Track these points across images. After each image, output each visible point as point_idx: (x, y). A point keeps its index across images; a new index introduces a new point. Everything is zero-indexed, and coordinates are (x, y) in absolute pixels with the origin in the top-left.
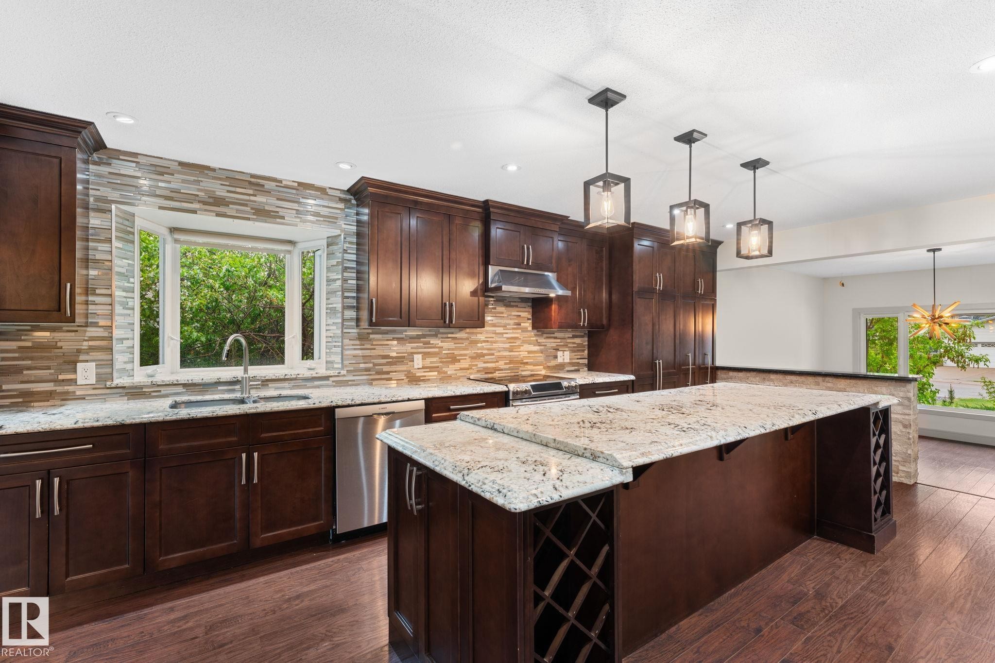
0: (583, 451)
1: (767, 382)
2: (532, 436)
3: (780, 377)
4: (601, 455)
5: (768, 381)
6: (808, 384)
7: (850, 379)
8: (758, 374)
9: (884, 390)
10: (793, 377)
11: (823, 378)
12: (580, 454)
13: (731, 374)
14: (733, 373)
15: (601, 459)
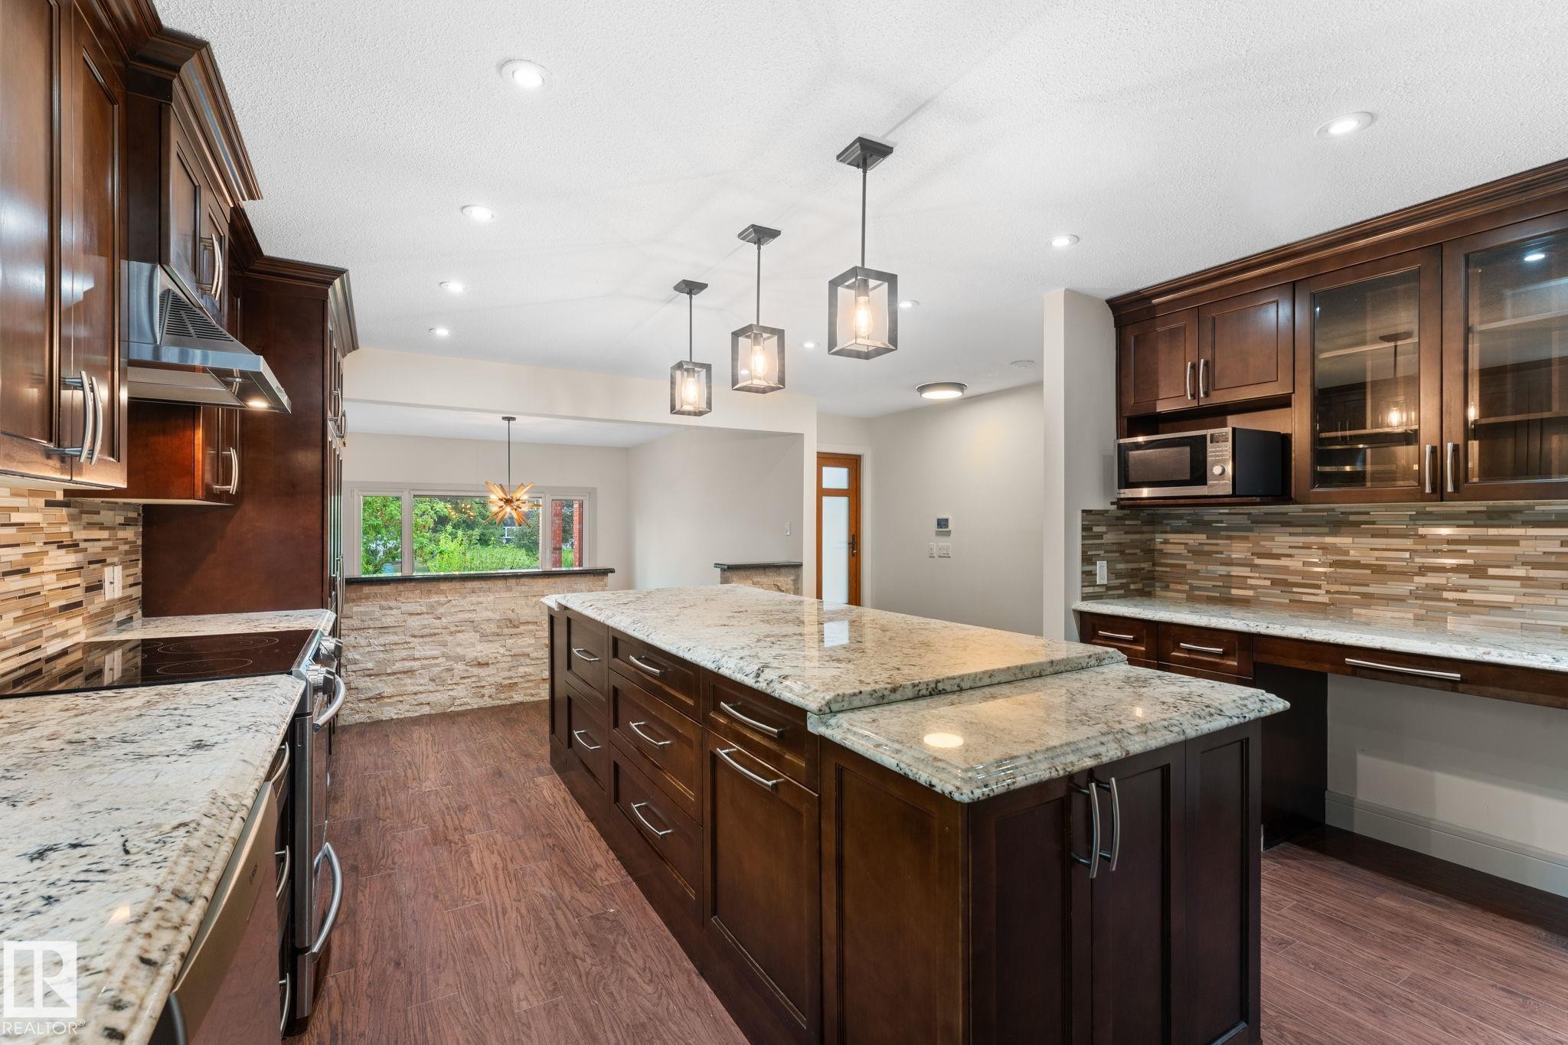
0: (1087, 660)
1: (435, 596)
2: (1017, 671)
3: (457, 585)
4: (1106, 656)
5: (436, 593)
6: (497, 591)
7: (548, 578)
8: (418, 584)
9: (583, 586)
10: (475, 583)
11: (518, 581)
12: (1084, 665)
13: (366, 589)
14: (371, 588)
15: (1106, 660)
